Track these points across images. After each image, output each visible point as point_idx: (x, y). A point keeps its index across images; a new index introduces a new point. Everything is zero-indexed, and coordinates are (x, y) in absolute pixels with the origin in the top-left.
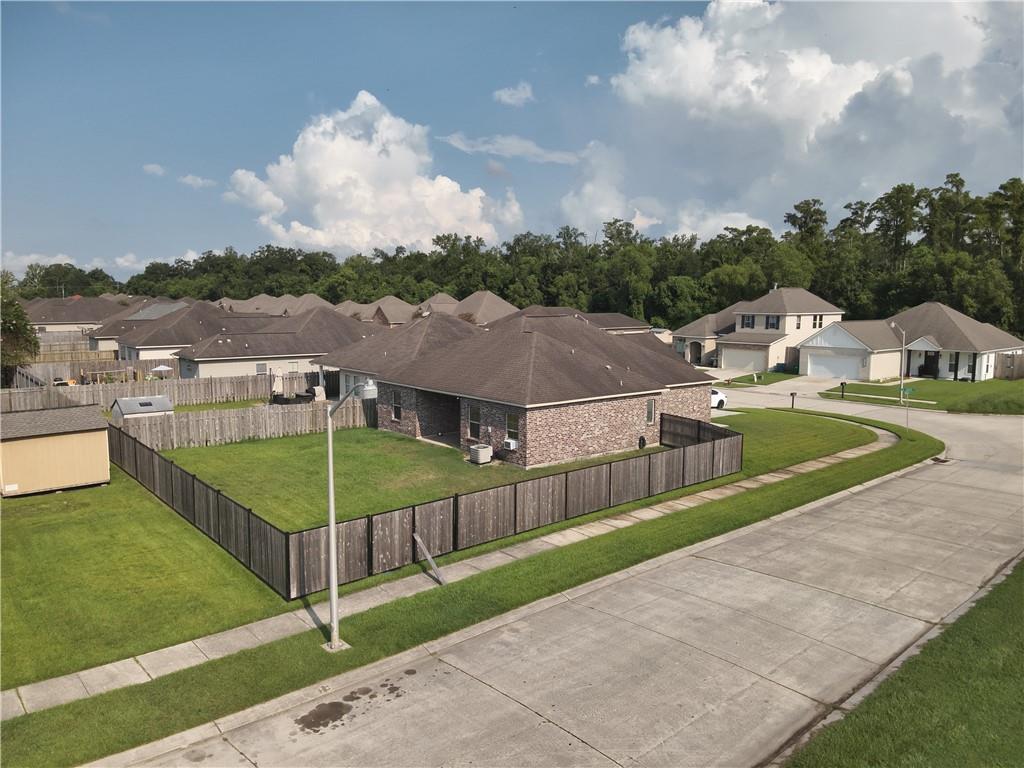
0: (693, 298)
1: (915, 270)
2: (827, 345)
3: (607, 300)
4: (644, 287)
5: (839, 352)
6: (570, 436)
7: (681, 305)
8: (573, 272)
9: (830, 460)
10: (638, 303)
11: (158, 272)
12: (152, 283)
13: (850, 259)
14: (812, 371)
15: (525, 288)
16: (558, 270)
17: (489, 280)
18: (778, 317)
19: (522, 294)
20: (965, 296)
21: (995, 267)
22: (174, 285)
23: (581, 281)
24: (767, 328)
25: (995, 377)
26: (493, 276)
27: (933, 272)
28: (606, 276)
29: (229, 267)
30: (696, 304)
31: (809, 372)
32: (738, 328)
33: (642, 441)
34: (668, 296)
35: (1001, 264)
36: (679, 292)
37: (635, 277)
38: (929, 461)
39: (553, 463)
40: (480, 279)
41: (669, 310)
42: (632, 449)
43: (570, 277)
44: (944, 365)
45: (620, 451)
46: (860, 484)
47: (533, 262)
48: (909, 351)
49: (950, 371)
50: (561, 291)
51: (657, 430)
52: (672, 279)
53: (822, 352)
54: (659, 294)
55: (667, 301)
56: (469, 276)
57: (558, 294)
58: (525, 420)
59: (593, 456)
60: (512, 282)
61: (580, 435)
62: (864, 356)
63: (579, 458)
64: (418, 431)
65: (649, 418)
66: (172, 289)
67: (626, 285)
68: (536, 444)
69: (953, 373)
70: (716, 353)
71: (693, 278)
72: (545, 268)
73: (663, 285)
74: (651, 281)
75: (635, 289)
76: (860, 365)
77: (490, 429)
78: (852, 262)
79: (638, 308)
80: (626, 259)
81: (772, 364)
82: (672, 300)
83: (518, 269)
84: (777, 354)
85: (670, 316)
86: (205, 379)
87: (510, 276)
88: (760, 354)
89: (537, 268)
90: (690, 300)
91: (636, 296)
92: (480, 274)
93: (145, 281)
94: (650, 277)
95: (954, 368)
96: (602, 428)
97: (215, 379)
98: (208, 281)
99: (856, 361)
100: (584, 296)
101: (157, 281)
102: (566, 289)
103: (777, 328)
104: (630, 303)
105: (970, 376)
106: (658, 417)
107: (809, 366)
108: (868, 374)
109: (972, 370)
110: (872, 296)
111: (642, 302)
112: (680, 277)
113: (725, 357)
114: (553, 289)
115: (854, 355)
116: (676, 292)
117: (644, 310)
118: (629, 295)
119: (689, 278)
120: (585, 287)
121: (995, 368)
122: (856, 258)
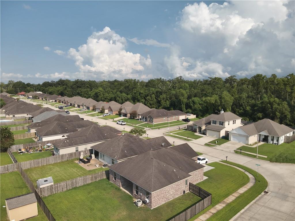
0: (199, 104)
1: (262, 102)
2: (237, 133)
3: (175, 103)
4: (185, 100)
5: (240, 135)
6: (164, 196)
7: (196, 106)
8: (165, 94)
9: (236, 195)
10: (184, 105)
11: (46, 84)
12: (44, 88)
13: (244, 96)
14: (233, 139)
15: (151, 98)
16: (161, 93)
17: (141, 95)
18: (223, 122)
19: (150, 100)
20: (276, 112)
21: (285, 104)
22: (51, 89)
23: (167, 97)
24: (220, 125)
25: (284, 142)
26: (142, 94)
27: (267, 103)
28: (174, 96)
29: (66, 85)
30: (200, 106)
31: (232, 140)
32: (212, 123)
33: (184, 192)
34: (192, 103)
35: (287, 103)
36: (195, 102)
37: (182, 98)
38: (263, 193)
39: (159, 205)
40: (139, 94)
41: (192, 107)
42: (181, 195)
43: (164, 96)
44: (270, 139)
45: (178, 196)
46: (243, 208)
47: (154, 90)
48: (260, 135)
49: (271, 140)
50: (162, 100)
51: (188, 187)
52: (193, 98)
53: (235, 134)
54: (189, 102)
55: (192, 105)
56: (135, 93)
57: (161, 101)
58: (151, 195)
59: (170, 200)
60: (148, 96)
61: (166, 195)
62: (247, 138)
63: (166, 202)
64: (121, 186)
65: (186, 184)
66: (50, 90)
67: (180, 100)
68: (154, 201)
69: (272, 141)
70: (205, 130)
71: (199, 98)
72: (157, 92)
73: (191, 100)
74: (187, 99)
75: (183, 101)
76: (246, 140)
77: (141, 194)
78: (244, 97)
79: (184, 107)
80: (180, 93)
81: (221, 136)
82: (193, 104)
83: (149, 92)
84: (223, 133)
85: (193, 109)
86: (61, 155)
87: (147, 94)
88: (218, 133)
89: (155, 92)
90: (198, 104)
91: (183, 103)
92: (139, 93)
93: (42, 87)
94: (187, 97)
95: (273, 140)
96: (173, 191)
97: (64, 154)
98: (60, 88)
99: (245, 138)
100: (168, 102)
101: (46, 87)
102: (163, 99)
103: (223, 125)
104: (181, 104)
105: (277, 143)
106: (189, 183)
107: (232, 138)
108: (248, 142)
109: (278, 141)
110: (250, 108)
111: (184, 104)
112: (196, 98)
113: (208, 132)
114: (159, 99)
115: (244, 137)
116: (194, 102)
117: (185, 107)
118: (181, 102)
119: (198, 98)
120: (168, 99)
121: (284, 140)
122: (246, 96)
